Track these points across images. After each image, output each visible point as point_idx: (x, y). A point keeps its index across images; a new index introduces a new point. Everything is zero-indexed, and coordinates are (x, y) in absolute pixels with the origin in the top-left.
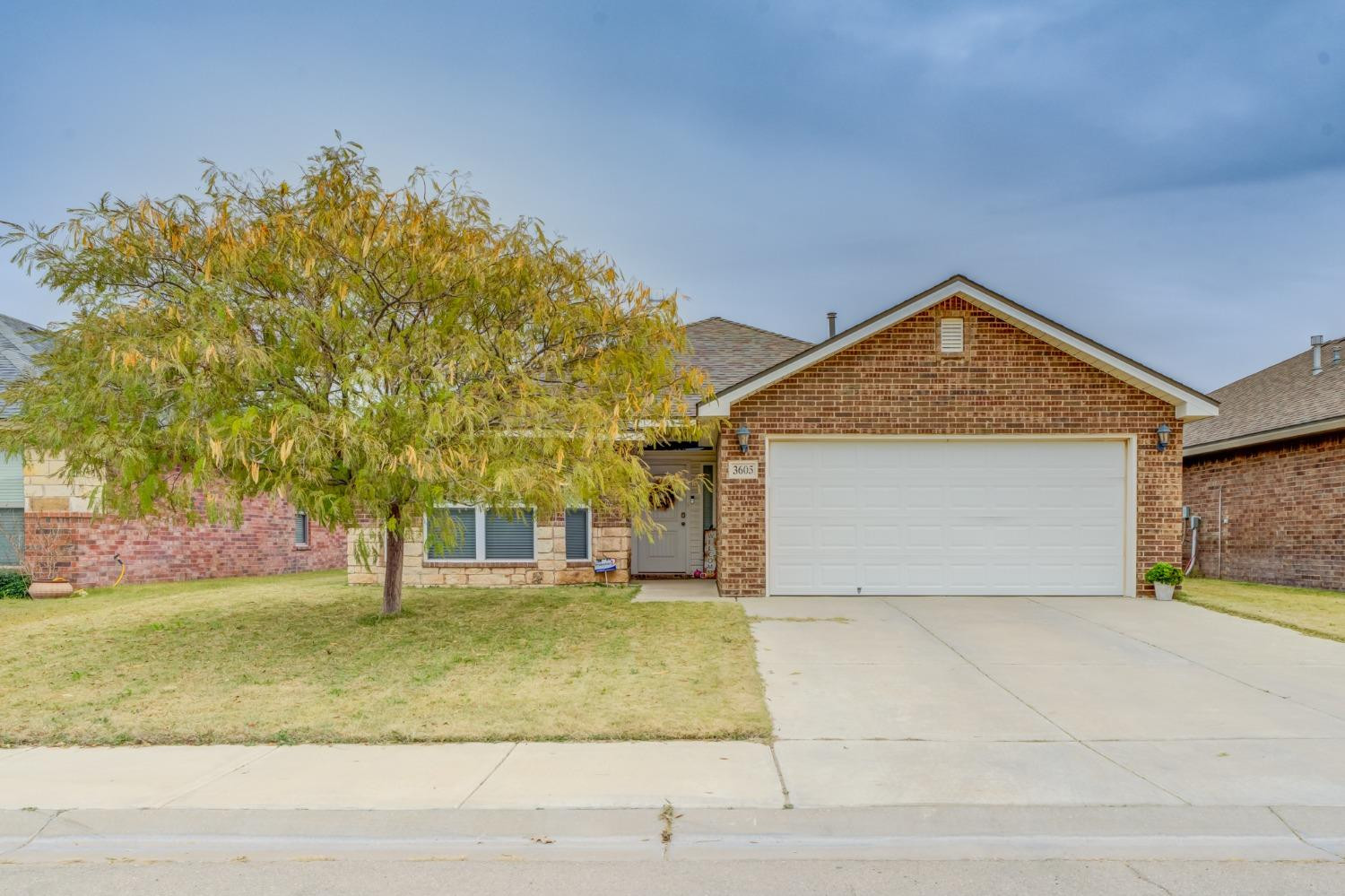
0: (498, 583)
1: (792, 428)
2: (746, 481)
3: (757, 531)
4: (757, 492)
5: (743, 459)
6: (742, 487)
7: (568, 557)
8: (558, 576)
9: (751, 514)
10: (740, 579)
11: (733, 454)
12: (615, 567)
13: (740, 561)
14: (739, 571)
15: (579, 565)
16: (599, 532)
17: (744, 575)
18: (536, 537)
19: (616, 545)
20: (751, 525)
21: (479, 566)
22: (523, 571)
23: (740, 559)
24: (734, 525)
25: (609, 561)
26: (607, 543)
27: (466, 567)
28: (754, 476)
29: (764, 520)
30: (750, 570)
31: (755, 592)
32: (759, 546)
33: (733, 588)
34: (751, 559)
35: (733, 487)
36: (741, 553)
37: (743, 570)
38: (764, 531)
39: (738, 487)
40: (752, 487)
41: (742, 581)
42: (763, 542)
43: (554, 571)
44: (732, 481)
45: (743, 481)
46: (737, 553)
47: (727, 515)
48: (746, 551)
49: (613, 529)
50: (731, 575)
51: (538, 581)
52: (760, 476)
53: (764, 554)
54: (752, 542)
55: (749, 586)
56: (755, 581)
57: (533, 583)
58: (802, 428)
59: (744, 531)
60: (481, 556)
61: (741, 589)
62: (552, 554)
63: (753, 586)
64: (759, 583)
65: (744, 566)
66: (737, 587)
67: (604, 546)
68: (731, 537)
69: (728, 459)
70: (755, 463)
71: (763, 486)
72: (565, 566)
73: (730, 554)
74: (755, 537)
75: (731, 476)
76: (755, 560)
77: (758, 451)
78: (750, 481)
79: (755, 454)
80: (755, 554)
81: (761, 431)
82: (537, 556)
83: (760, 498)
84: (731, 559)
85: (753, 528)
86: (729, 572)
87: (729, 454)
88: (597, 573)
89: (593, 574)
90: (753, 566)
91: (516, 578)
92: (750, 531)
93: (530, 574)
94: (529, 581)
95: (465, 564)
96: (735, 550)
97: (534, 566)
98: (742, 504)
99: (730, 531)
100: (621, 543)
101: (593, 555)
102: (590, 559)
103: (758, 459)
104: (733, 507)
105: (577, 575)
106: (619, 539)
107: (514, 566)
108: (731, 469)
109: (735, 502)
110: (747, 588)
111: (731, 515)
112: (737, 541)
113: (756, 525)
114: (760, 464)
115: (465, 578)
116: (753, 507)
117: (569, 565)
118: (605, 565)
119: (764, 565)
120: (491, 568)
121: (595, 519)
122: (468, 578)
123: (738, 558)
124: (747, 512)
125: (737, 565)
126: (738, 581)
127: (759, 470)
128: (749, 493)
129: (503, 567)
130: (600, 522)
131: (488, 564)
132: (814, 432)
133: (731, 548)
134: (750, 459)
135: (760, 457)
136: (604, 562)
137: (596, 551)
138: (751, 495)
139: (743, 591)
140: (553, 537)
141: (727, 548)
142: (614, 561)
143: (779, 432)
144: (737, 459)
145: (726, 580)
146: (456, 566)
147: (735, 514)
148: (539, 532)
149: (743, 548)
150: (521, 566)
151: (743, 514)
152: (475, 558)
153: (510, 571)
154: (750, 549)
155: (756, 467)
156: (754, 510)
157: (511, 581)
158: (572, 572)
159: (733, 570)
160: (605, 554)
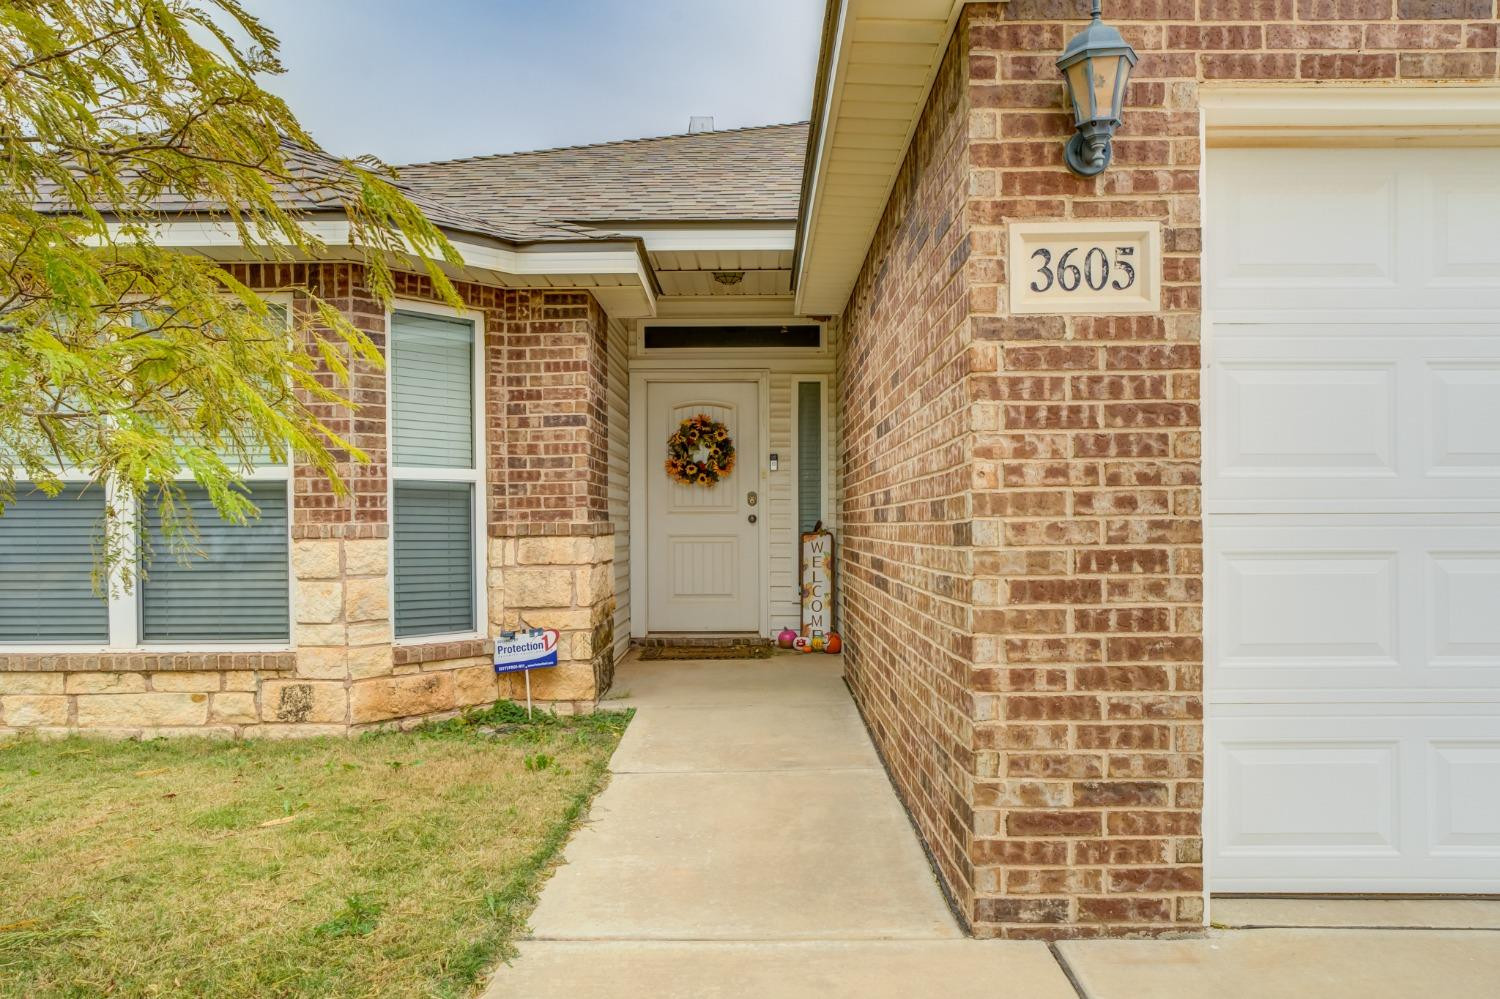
0: (169, 719)
1: (1340, 44)
2: (1101, 328)
3: (1157, 589)
4: (1157, 386)
5: (1086, 211)
6: (1078, 356)
7: (401, 630)
8: (360, 697)
9: (1127, 503)
10: (1071, 843)
11: (1029, 184)
12: (553, 657)
13: (1070, 747)
14: (1062, 799)
15: (440, 655)
16: (511, 551)
17: (1087, 823)
18: (294, 572)
19: (559, 592)
20: (1125, 560)
21: (108, 668)
22: (249, 681)
23: (1071, 736)
24: (1039, 561)
25: (538, 639)
26: (531, 585)
27: (66, 670)
28: (1143, 299)
29: (1194, 531)
30: (1121, 794)
31: (1146, 908)
32: (1169, 666)
33: (1033, 891)
34: (1125, 739)
35: (1030, 360)
36: (1076, 707)
37: (1087, 794)
38: (1194, 587)
39: (1056, 358)
40: (1132, 358)
41: (1082, 855)
42: (1189, 649)
43: (348, 682)
44: (1029, 327)
45: (1083, 330)
46: (1056, 708)
47: (999, 506)
48: (1102, 696)
49: (551, 543)
50: (1021, 823)
51: (299, 712)
52: (1172, 297)
53: (1195, 709)
54: (1135, 649)
55: (1118, 877)
56: (1145, 850)
57: (283, 719)
58: (1389, 42)
59: (1092, 589)
60: (123, 636)
61: (1074, 892)
62: (339, 628)
63: (1137, 878)
64: (1170, 862)
65: (1092, 772)
66: (1055, 881)
67: (523, 590)
68: (1021, 623)
69: (1003, 211)
70: (1152, 228)
71: (1190, 355)
72: (388, 662)
73: (1015, 708)
74: (1149, 620)
75: (1021, 300)
76: (1147, 740)
77: (1163, 174)
78: (1123, 325)
79: (1145, 183)
80: (1149, 710)
81: (1173, 66)
82: (295, 632)
83: (1172, 415)
84: (1022, 737)
85: (1138, 576)
86: (1010, 801)
87: (1008, 181)
88: (501, 672)
89: (491, 675)
90: (1138, 773)
91: (225, 704)
92: (1122, 589)
93: (272, 690)
94: (270, 714)
95: (62, 658)
96: (1042, 690)
97: (282, 667)
98: (1081, 449)
99: (1018, 591)
100: (573, 584)
101: (491, 621)
102: (482, 631)
103: (1161, 208)
104: (1034, 470)
105: (431, 686)
106: (567, 573)
107: (221, 667)
108: (1023, 268)
109: (1043, 438)
110: (1107, 890)
111: (1020, 503)
112: (1053, 645)
113: (1149, 560)
114: (1171, 239)
115: (65, 702)
116: (1138, 464)
117: (401, 658)
118: (525, 649)
119: (1195, 766)
120: (147, 674)
121: (497, 514)
122: (75, 709)
123: (1057, 735)
124: (1104, 502)
125: (1055, 766)
126: (1059, 855)
127: (1170, 269)
128: (1115, 389)
129: (186, 667)
130: (514, 524)
131: (135, 659)
132: (1456, 69)
133: (1019, 679)
134: (1120, 210)
135: (1175, 202)
136: (522, 639)
137: (499, 608)
138: (1128, 399)
139: (1086, 905)
140: (343, 574)
141: (1003, 681)
142: (551, 636)
143: (1271, 70)
144: (1048, 210)
145: (998, 847)
146: (35, 667)
147: (1042, 503)
148: (308, 557)
149: (1083, 679)
150: (244, 665)
151: (1085, 500)
152: (104, 636)
153: (210, 682)
154: (1124, 682)
155: (1152, 257)
156: (1143, 479)
157: (211, 714)
158: (414, 678)
159: (1030, 794)
160: (526, 616)
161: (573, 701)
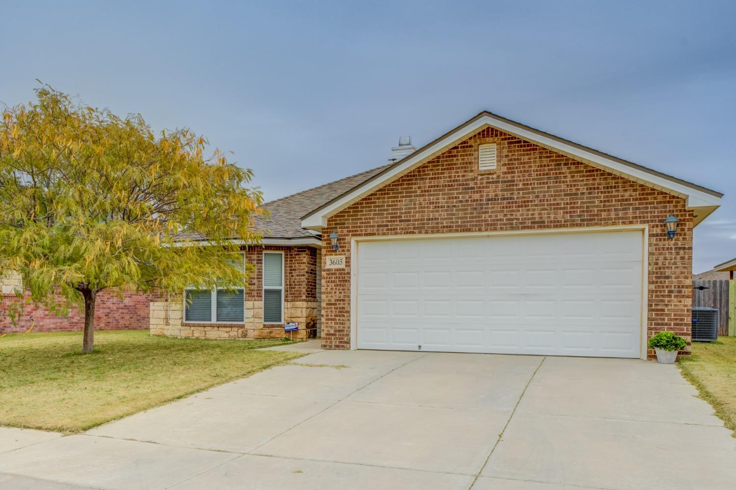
0: (222, 336)
1: (369, 232)
2: (337, 270)
3: (344, 304)
4: (345, 277)
5: (336, 255)
6: (335, 274)
7: (265, 321)
8: (256, 333)
9: (340, 293)
10: (333, 337)
11: (329, 251)
12: (297, 328)
13: (333, 325)
14: (332, 331)
15: (273, 326)
16: (289, 305)
17: (335, 335)
18: (245, 307)
19: (298, 313)
20: (340, 300)
21: (212, 326)
22: (236, 329)
23: (333, 323)
24: (329, 300)
25: (294, 324)
26: (293, 312)
27: (204, 326)
28: (343, 266)
29: (349, 297)
30: (340, 331)
31: (343, 346)
32: (345, 314)
33: (328, 343)
34: (340, 324)
35: (329, 274)
36: (334, 320)
37: (335, 331)
38: (349, 304)
39: (332, 274)
40: (341, 274)
41: (334, 339)
42: (348, 312)
43: (254, 330)
44: (328, 270)
45: (335, 270)
46: (331, 320)
47: (325, 293)
48: (337, 318)
49: (297, 303)
50: (327, 334)
51: (245, 335)
52: (346, 266)
53: (349, 320)
54: (341, 312)
55: (339, 342)
56: (342, 339)
57: (242, 337)
58: (375, 231)
59: (336, 304)
60: (214, 321)
61: (333, 344)
62: (253, 319)
63: (341, 342)
64: (345, 340)
65: (336, 328)
66: (331, 342)
67: (291, 314)
68: (327, 308)
69: (326, 255)
70: (344, 257)
71: (349, 273)
72: (262, 326)
73: (326, 319)
74: (343, 308)
75: (328, 266)
76: (343, 324)
77: (346, 249)
78: (340, 270)
79: (343, 251)
80: (343, 320)
81: (347, 235)
82: (245, 320)
83: (346, 281)
84: (327, 323)
85: (342, 302)
86: (326, 332)
87: (326, 251)
89: (284, 332)
90: (341, 328)
91: (232, 334)
92: (340, 304)
93: (240, 331)
94: (240, 336)
95: (204, 324)
96: (330, 317)
97: (242, 326)
98: (335, 286)
99: (327, 304)
100: (302, 312)
101: (285, 320)
102: (283, 322)
103: (345, 254)
104: (329, 288)
105: (271, 332)
106: (301, 309)
107: (231, 326)
108: (328, 262)
109: (330, 284)
110: (337, 344)
111: (327, 293)
112: (331, 311)
113: (343, 300)
114: (346, 258)
115: (204, 332)
116: (342, 288)
117: (265, 326)
118: (292, 326)
119: (349, 328)
120: (218, 327)
121: (286, 296)
122: (205, 334)
123: (331, 323)
124: (338, 292)
125: (331, 327)
126: (331, 339)
127: (346, 262)
128: (339, 278)
129: (225, 326)
130: (289, 299)
131: (216, 324)
132: (384, 234)
133: (327, 316)
134: (340, 254)
135: (347, 253)
136: (291, 324)
137: (286, 317)
138: (341, 279)
139: (335, 345)
140: (254, 308)
141: (325, 316)
142: (297, 324)
143: (360, 235)
144: (331, 255)
145: (324, 337)
146: (199, 326)
147: (330, 293)
148: (248, 304)
149: (335, 316)
150: (235, 326)
151: (335, 292)
152: (210, 320)
153: (228, 329)
154: (340, 316)
155: (344, 261)
156: (343, 290)
157: (229, 335)
158: (267, 330)
159: (328, 331)
160: (292, 319)
161: (301, 338)
